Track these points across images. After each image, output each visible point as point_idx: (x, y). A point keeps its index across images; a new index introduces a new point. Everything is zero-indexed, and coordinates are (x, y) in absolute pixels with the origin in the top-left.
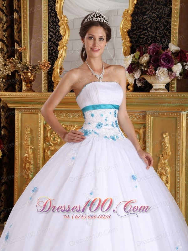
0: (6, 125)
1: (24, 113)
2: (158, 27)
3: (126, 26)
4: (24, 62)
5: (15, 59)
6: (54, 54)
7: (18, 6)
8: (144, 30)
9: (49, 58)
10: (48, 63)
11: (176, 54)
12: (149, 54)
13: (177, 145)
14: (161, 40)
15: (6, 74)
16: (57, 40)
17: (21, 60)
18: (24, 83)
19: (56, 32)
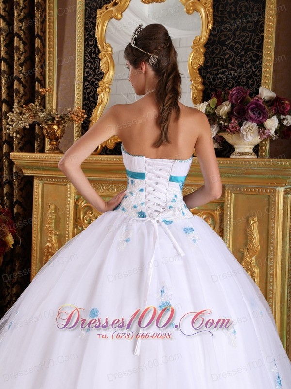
0: (21, 200)
1: (46, 183)
2: (242, 63)
3: (196, 61)
4: (49, 110)
5: (35, 105)
6: (91, 99)
7: (41, 29)
8: (222, 67)
9: (84, 105)
10: (83, 112)
11: (271, 102)
12: (231, 101)
13: (269, 236)
14: (247, 83)
15: (21, 126)
16: (96, 79)
17: (44, 107)
18: (47, 140)
19: (95, 68)
